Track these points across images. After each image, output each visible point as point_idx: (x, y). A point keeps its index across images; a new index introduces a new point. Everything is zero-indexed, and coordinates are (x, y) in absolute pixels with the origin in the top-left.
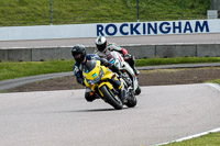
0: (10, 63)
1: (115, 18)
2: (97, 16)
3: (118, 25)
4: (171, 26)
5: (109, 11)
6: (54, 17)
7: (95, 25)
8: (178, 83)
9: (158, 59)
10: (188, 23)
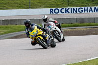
0: (11, 26)
1: (58, 6)
2: (50, 5)
3: (60, 9)
4: (83, 9)
5: (56, 3)
6: (31, 5)
7: (49, 9)
8: (86, 35)
9: (77, 24)
10: (91, 8)
